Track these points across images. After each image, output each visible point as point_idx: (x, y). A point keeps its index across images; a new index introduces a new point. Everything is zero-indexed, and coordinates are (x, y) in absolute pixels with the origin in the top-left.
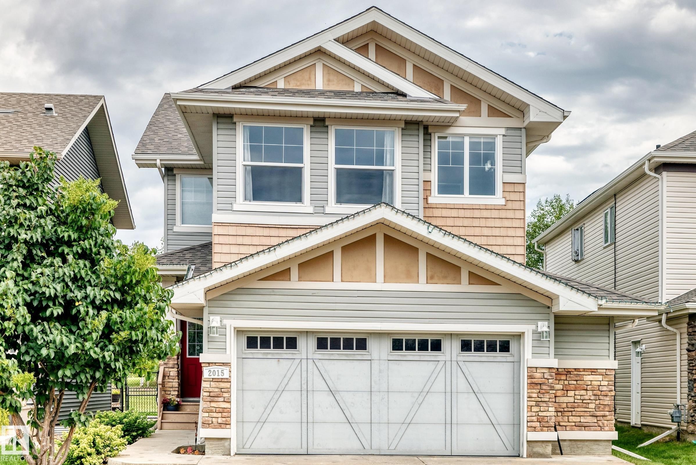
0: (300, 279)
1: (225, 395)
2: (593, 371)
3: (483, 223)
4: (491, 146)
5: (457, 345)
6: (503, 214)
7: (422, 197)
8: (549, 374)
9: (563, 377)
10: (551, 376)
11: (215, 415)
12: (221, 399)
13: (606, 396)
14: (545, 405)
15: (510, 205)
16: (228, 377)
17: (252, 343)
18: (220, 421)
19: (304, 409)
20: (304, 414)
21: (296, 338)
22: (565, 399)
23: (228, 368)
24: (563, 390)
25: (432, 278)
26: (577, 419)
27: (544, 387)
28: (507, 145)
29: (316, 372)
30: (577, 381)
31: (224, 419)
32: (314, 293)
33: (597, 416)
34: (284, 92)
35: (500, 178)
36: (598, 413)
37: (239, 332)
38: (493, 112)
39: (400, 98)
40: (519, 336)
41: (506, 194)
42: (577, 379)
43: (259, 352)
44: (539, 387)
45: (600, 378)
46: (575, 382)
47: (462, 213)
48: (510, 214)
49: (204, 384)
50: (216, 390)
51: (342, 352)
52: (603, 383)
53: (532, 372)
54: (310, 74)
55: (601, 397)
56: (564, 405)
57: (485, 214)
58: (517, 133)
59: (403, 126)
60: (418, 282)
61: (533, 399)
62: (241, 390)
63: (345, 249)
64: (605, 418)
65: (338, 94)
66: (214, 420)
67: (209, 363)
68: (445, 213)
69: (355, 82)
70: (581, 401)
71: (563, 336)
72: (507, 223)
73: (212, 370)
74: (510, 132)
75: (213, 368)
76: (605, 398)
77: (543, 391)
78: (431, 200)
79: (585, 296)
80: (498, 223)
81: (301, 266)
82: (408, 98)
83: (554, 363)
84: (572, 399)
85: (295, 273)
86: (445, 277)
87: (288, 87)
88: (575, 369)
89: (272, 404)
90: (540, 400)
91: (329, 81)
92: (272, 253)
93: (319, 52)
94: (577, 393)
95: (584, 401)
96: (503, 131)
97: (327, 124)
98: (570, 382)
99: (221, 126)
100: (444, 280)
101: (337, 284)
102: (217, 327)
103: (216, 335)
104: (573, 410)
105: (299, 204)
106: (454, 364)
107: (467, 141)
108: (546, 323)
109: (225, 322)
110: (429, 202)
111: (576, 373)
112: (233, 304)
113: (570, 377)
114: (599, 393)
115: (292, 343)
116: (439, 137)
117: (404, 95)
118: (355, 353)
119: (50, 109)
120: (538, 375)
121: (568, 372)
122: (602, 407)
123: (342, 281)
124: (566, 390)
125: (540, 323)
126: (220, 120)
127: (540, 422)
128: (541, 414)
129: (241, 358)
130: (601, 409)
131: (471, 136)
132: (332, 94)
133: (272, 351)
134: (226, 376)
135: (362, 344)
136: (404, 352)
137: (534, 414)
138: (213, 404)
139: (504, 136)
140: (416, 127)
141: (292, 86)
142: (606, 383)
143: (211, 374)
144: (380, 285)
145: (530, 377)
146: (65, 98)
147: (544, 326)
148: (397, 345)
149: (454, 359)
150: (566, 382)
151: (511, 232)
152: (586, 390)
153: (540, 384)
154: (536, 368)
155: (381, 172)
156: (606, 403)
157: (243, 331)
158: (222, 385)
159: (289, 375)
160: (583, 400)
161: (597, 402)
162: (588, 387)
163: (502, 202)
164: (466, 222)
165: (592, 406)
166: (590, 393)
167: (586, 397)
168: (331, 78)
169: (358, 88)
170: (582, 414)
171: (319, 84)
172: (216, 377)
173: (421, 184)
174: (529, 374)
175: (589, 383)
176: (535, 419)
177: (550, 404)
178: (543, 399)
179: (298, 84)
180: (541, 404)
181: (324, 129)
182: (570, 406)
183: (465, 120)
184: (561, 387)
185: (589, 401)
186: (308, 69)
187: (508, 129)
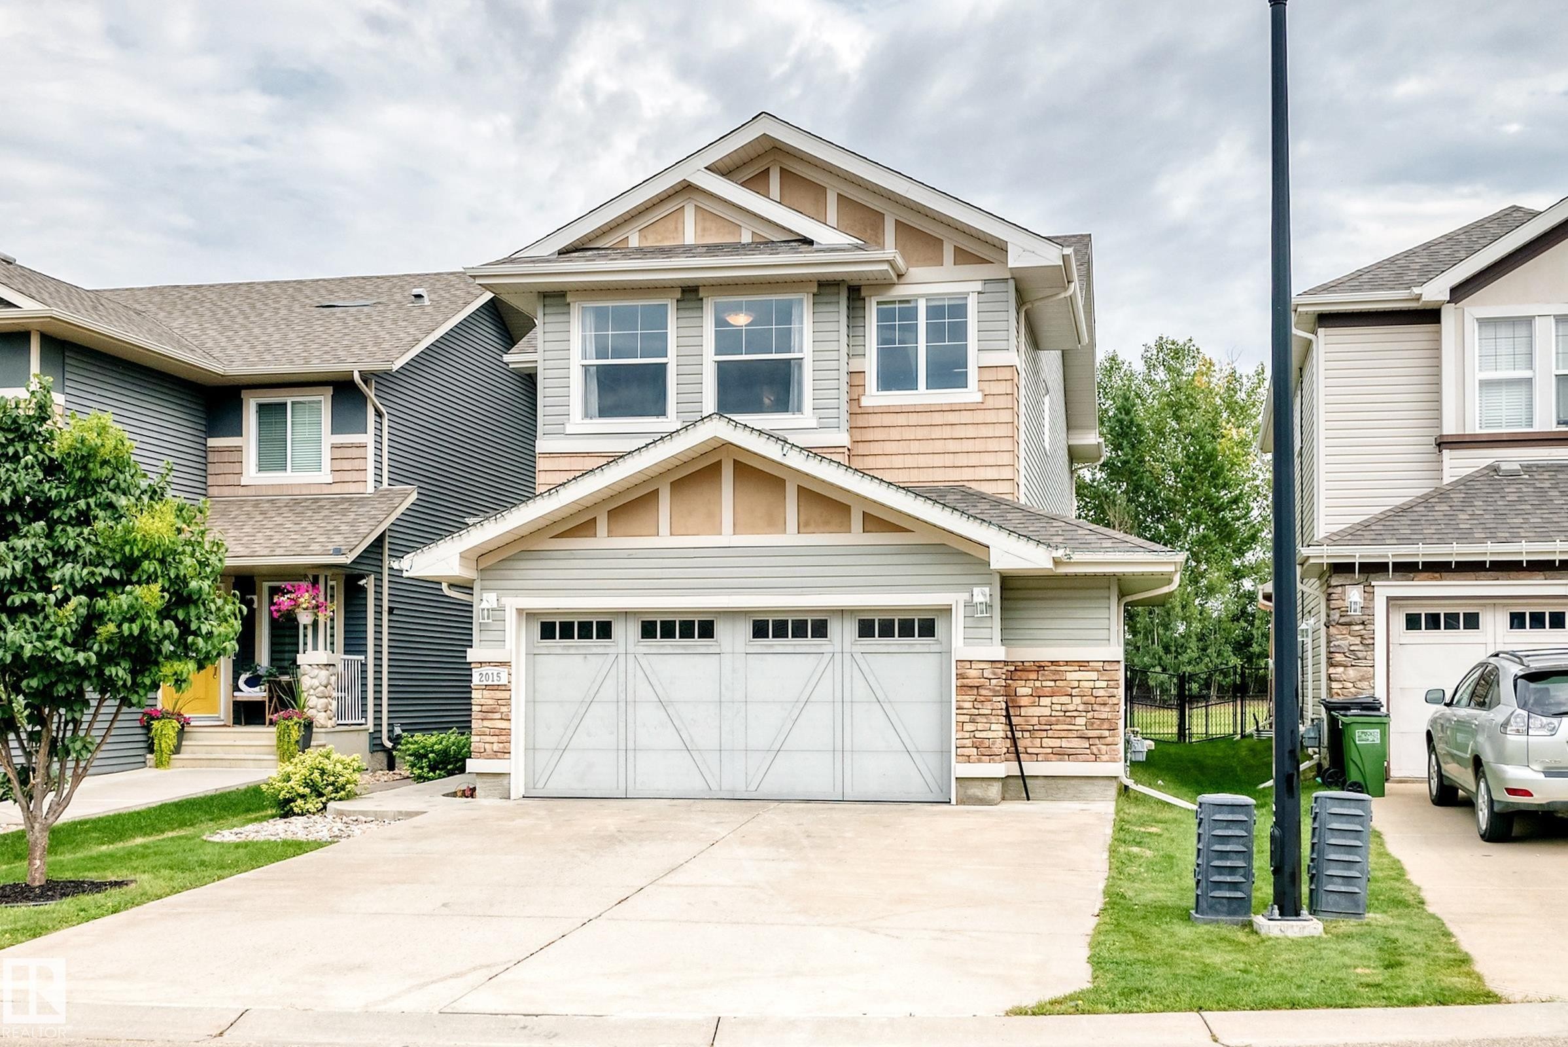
0: (610, 534)
1: (504, 709)
2: (1082, 665)
3: (947, 432)
4: (959, 310)
5: (852, 628)
6: (979, 417)
7: (845, 397)
8: (990, 670)
9: (1033, 676)
10: (994, 674)
11: (488, 739)
12: (498, 716)
13: (1105, 704)
14: (985, 721)
15: (990, 402)
16: (506, 683)
17: (547, 631)
18: (496, 747)
19: (622, 730)
20: (622, 737)
21: (610, 622)
22: (1037, 711)
23: (506, 670)
24: (1031, 695)
25: (807, 524)
26: (1057, 743)
27: (983, 692)
28: (985, 307)
29: (640, 674)
30: (1055, 681)
31: (501, 745)
32: (631, 554)
33: (1089, 738)
34: (642, 252)
35: (974, 359)
36: (1090, 734)
37: (529, 615)
38: (963, 257)
39: (805, 247)
40: (947, 611)
41: (985, 385)
42: (1054, 678)
43: (558, 643)
44: (975, 692)
45: (1094, 675)
46: (1052, 684)
47: (914, 419)
48: (990, 417)
49: (475, 694)
50: (491, 702)
51: (677, 641)
52: (1098, 684)
53: (963, 667)
54: (676, 223)
55: (1096, 707)
56: (1035, 721)
57: (952, 418)
58: (1001, 287)
59: (815, 290)
60: (784, 532)
61: (965, 711)
62: (532, 702)
63: (677, 485)
64: (1103, 741)
65: (713, 249)
66: (487, 746)
67: (481, 663)
68: (888, 420)
69: (743, 229)
70: (1063, 714)
71: (1024, 609)
72: (985, 431)
73: (484, 673)
74: (991, 287)
75: (486, 669)
76: (1102, 708)
77: (982, 698)
78: (865, 402)
79: (1032, 544)
80: (970, 432)
81: (612, 514)
82: (815, 246)
83: (998, 652)
84: (1047, 712)
85: (602, 526)
86: (827, 523)
87: (645, 244)
88: (1052, 662)
89: (576, 721)
90: (976, 712)
91: (704, 230)
92: (554, 496)
93: (687, 189)
94: (1055, 700)
95: (1067, 714)
96: (978, 286)
97: (701, 295)
98: (1044, 684)
99: (548, 310)
100: (825, 526)
101: (665, 540)
102: (488, 610)
103: (486, 621)
104: (1049, 727)
105: (661, 419)
106: (847, 657)
107: (922, 306)
108: (987, 590)
109: (504, 600)
110: (863, 404)
111: (1053, 668)
112: (514, 574)
113: (1043, 675)
114: (1093, 700)
115: (605, 630)
116: (878, 303)
117: (811, 242)
118: (697, 643)
119: (419, 296)
120: (973, 673)
121: (1039, 667)
122: (1098, 722)
123: (671, 535)
124: (1037, 695)
125: (976, 590)
126: (548, 301)
127: (978, 748)
128: (978, 734)
129: (532, 655)
130: (1095, 726)
131: (929, 298)
132: (704, 249)
133: (576, 641)
134: (504, 681)
135: (707, 630)
136: (770, 640)
137: (967, 735)
138: (487, 723)
139: (979, 293)
140: (834, 289)
141: (651, 242)
142: (1104, 684)
143: (483, 678)
144: (727, 538)
145: (960, 676)
146: (459, 277)
147: (981, 594)
148: (760, 630)
149: (847, 648)
150: (1038, 684)
151: (992, 445)
152: (1071, 695)
153: (978, 687)
154: (971, 661)
155: (788, 362)
156: (1104, 716)
157: (535, 614)
158: (499, 694)
159: (599, 680)
160: (1065, 712)
161: (1090, 715)
162: (1074, 690)
163: (978, 397)
164: (921, 433)
165: (1081, 721)
166: (1077, 700)
167: (1071, 707)
168: (708, 224)
169: (746, 238)
170: (1063, 734)
171: (690, 238)
172: (490, 683)
173: (844, 378)
174: (959, 672)
175: (1076, 684)
176: (968, 743)
177: (993, 719)
178: (981, 712)
179: (659, 238)
180: (979, 719)
181: (697, 304)
182: (1043, 722)
183: (917, 273)
184: (1029, 691)
185: (1075, 714)
186: (675, 215)
187: (986, 281)
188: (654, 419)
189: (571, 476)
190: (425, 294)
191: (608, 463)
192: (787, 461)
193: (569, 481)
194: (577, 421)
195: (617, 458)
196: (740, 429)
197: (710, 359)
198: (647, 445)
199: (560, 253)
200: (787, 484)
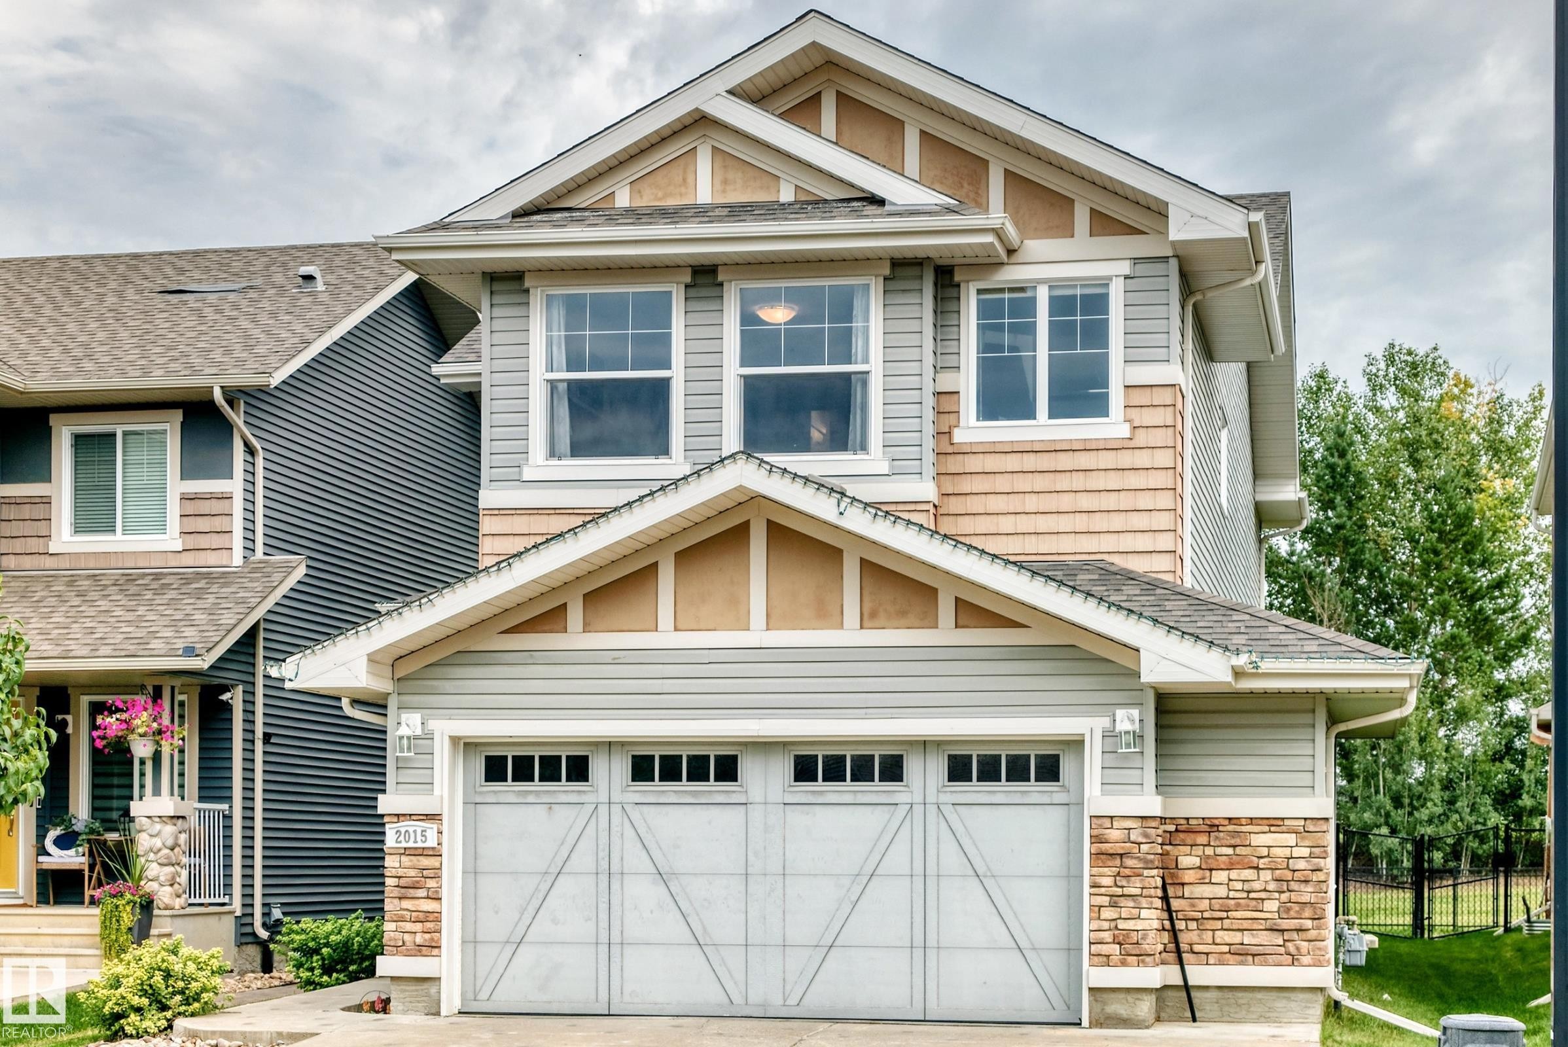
0: (587, 628)
1: (431, 883)
2: (1274, 824)
3: (1078, 481)
4: (1097, 303)
5: (938, 767)
6: (1126, 459)
7: (929, 429)
8: (1140, 830)
9: (1202, 839)
10: (1146, 835)
11: (409, 926)
12: (422, 893)
13: (1306, 881)
14: (1131, 904)
15: (1142, 438)
16: (435, 845)
17: (495, 770)
18: (419, 939)
19: (603, 916)
20: (604, 924)
21: (587, 757)
22: (1206, 891)
23: (435, 826)
24: (1200, 868)
25: (873, 615)
26: (1236, 937)
27: (1129, 862)
28: (1135, 298)
29: (629, 832)
30: (1234, 847)
31: (427, 936)
32: (618, 657)
33: (1283, 931)
34: (635, 215)
35: (1118, 374)
36: (1285, 924)
37: (468, 746)
38: (1103, 224)
39: (872, 209)
40: (1076, 744)
41: (1134, 413)
42: (1233, 842)
43: (509, 789)
44: (1118, 862)
45: (1291, 839)
46: (1230, 851)
47: (1030, 462)
48: (1142, 459)
49: (390, 861)
50: (412, 873)
51: (685, 786)
52: (1297, 852)
53: (1101, 827)
54: (685, 172)
55: (1293, 885)
56: (1205, 904)
57: (1084, 460)
58: (1159, 268)
59: (887, 272)
60: (841, 626)
61: (1103, 890)
62: (472, 872)
63: (684, 557)
64: (1303, 935)
65: (737, 211)
66: (407, 937)
67: (398, 815)
68: (991, 462)
69: (782, 181)
70: (1245, 895)
71: (1193, 741)
72: (1135, 480)
73: (403, 830)
74: (1142, 269)
75: (404, 825)
76: (1303, 887)
77: (1127, 872)
78: (959, 436)
79: (1202, 647)
80: (1113, 481)
81: (590, 598)
82: (887, 208)
83: (1152, 804)
84: (1222, 891)
85: (575, 615)
86: (903, 613)
87: (638, 203)
88: (1230, 819)
89: (536, 903)
90: (1119, 891)
91: (725, 182)
92: (505, 573)
93: (700, 122)
94: (1234, 874)
95: (1252, 895)
96: (1125, 268)
97: (720, 278)
98: (1219, 850)
99: (497, 299)
100: (901, 618)
101: (666, 637)
102: (409, 738)
103: (406, 754)
104: (1224, 915)
105: (662, 460)
106: (932, 810)
107: (1043, 296)
108: (1135, 713)
109: (433, 724)
110: (956, 440)
111: (1231, 828)
112: (448, 686)
113: (1217, 838)
114: (1288, 875)
115: (579, 769)
116: (979, 292)
117: (881, 202)
118: (712, 788)
119: (309, 278)
120: (1114, 834)
121: (1212, 826)
122: (1296, 907)
123: (676, 629)
124: (1208, 867)
125: (1120, 713)
126: (497, 287)
127: (1120, 944)
128: (1122, 925)
129: (471, 804)
130: (1292, 914)
131: (1053, 284)
132: (725, 212)
133: (536, 786)
134: (432, 842)
135: (727, 769)
136: (820, 785)
137: (1106, 925)
138: (406, 904)
139: (1126, 277)
140: (914, 271)
141: (647, 199)
142: (1305, 852)
143: (402, 838)
144: (757, 635)
145: (1096, 839)
146: (367, 250)
147: (1127, 719)
148: (804, 770)
149: (931, 798)
150: (1209, 851)
151: (1145, 501)
152: (1257, 868)
153: (1121, 855)
154: (1112, 817)
155: (847, 377)
156: (1305, 898)
157: (476, 745)
158: (425, 862)
159: (570, 841)
160: (1249, 892)
161: (1284, 897)
162: (1262, 861)
163: (1124, 431)
164: (1040, 483)
165: (1272, 906)
166: (1266, 875)
167: (1257, 886)
168: (731, 175)
169: (786, 195)
170: (1246, 925)
171: (704, 193)
172: (411, 844)
173: (930, 401)
174: (1095, 832)
175: (1265, 852)
176: (1107, 936)
177: (1144, 902)
178: (1127, 891)
179: (660, 194)
180: (1123, 902)
181: (713, 292)
182: (1217, 907)
183: (1036, 247)
184: (1196, 861)
185: (1263, 895)
186: (681, 161)
187: (1136, 261)
188: (651, 460)
189: (531, 541)
190: (318, 275)
191: (584, 525)
192: (845, 523)
193: (527, 550)
194: (538, 463)
195: (599, 516)
196: (776, 477)
197: (733, 373)
198: (641, 498)
199: (516, 215)
200: (845, 554)
